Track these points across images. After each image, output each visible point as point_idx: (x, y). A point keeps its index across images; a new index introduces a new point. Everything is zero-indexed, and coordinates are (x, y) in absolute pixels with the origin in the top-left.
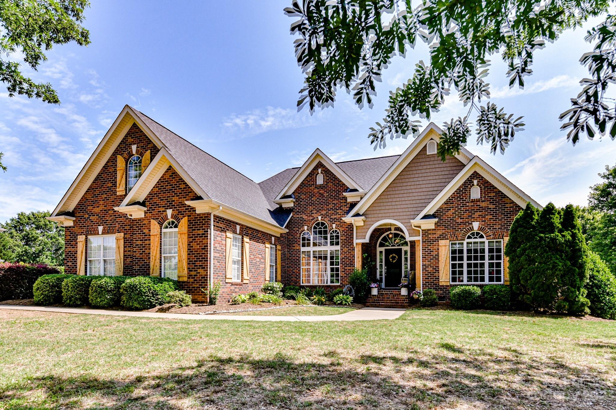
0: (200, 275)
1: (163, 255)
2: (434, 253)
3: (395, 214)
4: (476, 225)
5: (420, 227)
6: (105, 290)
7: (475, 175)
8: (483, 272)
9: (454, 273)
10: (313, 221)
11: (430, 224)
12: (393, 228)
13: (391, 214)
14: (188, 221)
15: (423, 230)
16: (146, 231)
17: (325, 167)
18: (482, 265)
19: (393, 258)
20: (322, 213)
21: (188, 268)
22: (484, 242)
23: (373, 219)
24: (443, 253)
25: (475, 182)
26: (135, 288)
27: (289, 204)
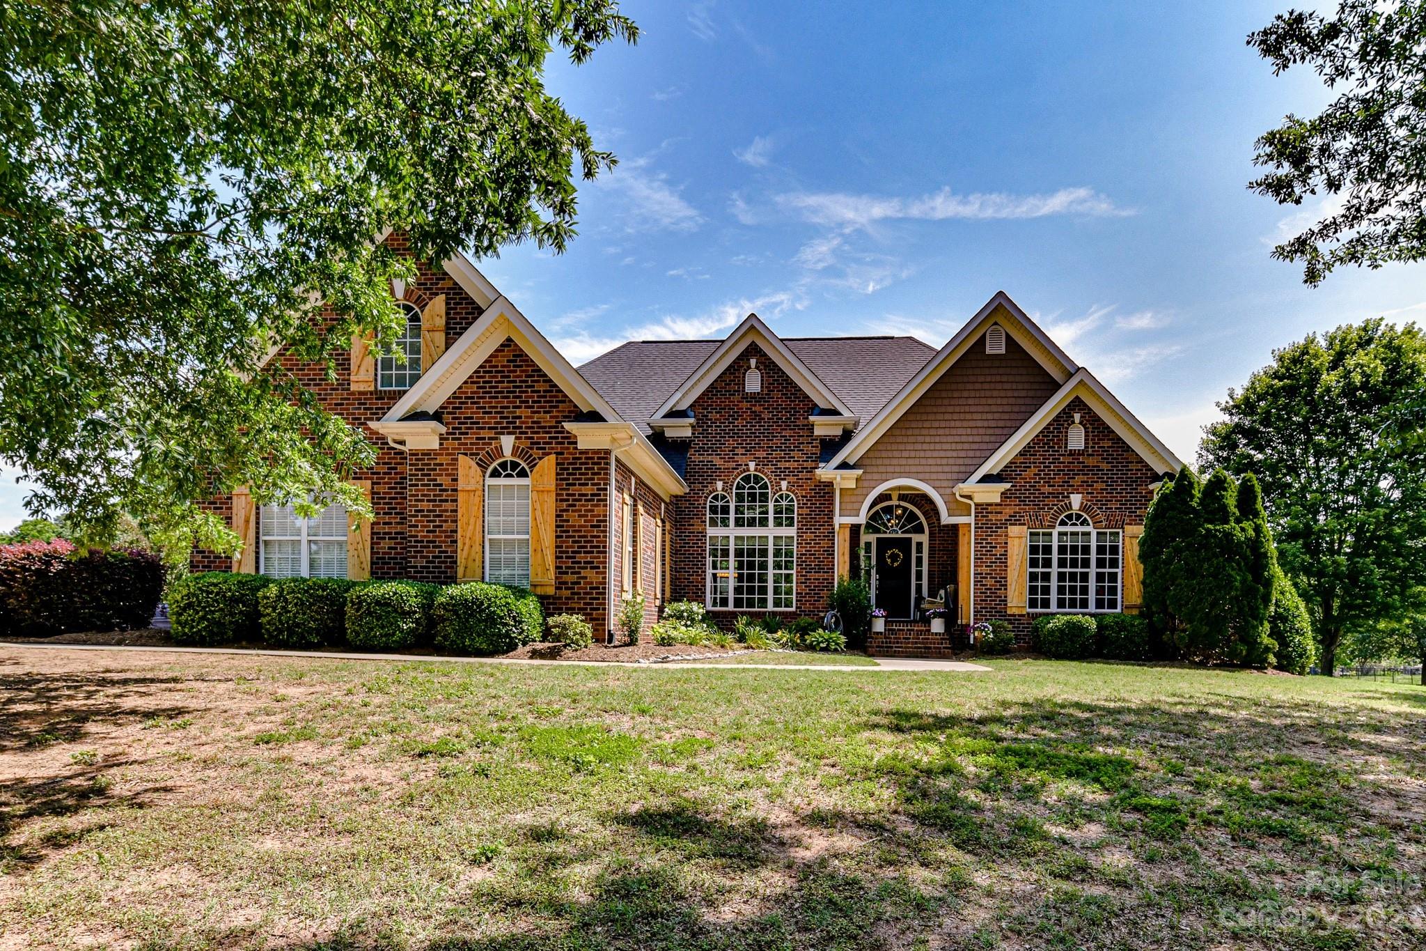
0: (585, 583)
1: (487, 537)
2: (999, 551)
3: (920, 469)
4: (1076, 500)
5: (970, 497)
6: (395, 611)
7: (1077, 404)
8: (1085, 590)
9: (1033, 590)
10: (736, 472)
11: (992, 494)
12: (895, 495)
13: (914, 469)
14: (558, 464)
15: (976, 505)
16: (444, 480)
17: (765, 355)
18: (1085, 577)
19: (894, 557)
20: (758, 454)
21: (557, 568)
22: (1089, 534)
23: (876, 476)
24: (1016, 552)
25: (1077, 417)
26: (478, 607)
27: (682, 430)
